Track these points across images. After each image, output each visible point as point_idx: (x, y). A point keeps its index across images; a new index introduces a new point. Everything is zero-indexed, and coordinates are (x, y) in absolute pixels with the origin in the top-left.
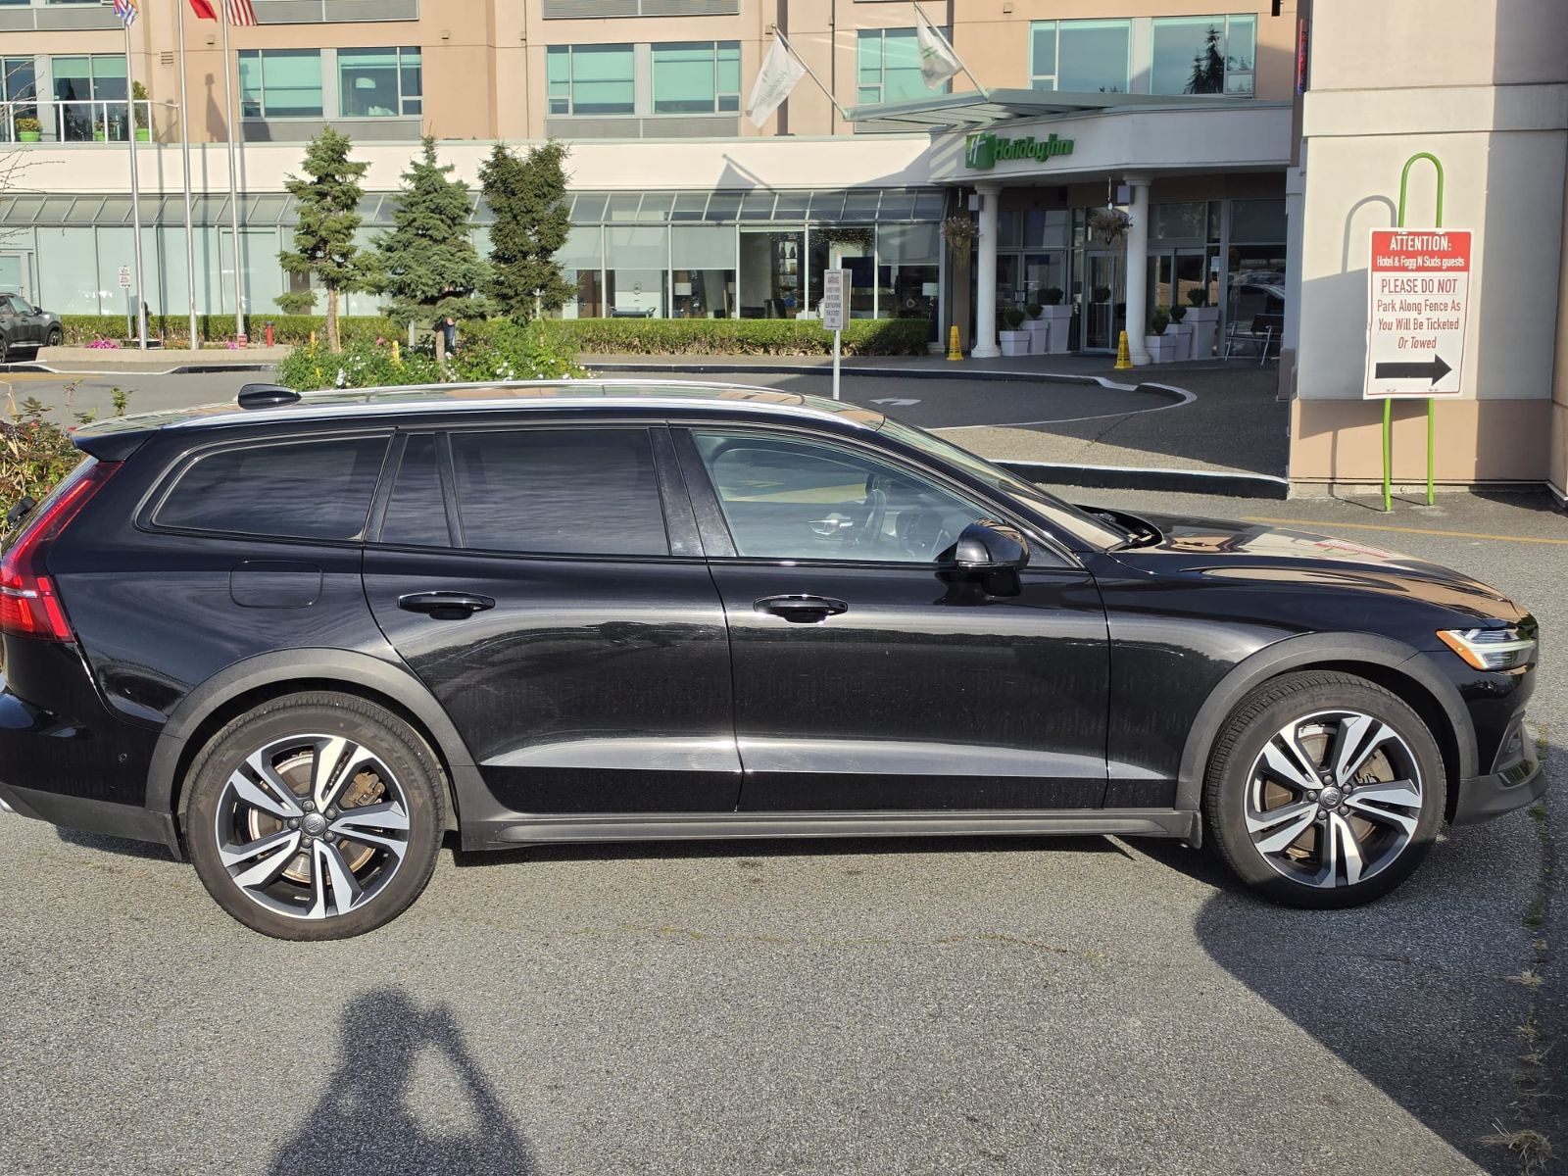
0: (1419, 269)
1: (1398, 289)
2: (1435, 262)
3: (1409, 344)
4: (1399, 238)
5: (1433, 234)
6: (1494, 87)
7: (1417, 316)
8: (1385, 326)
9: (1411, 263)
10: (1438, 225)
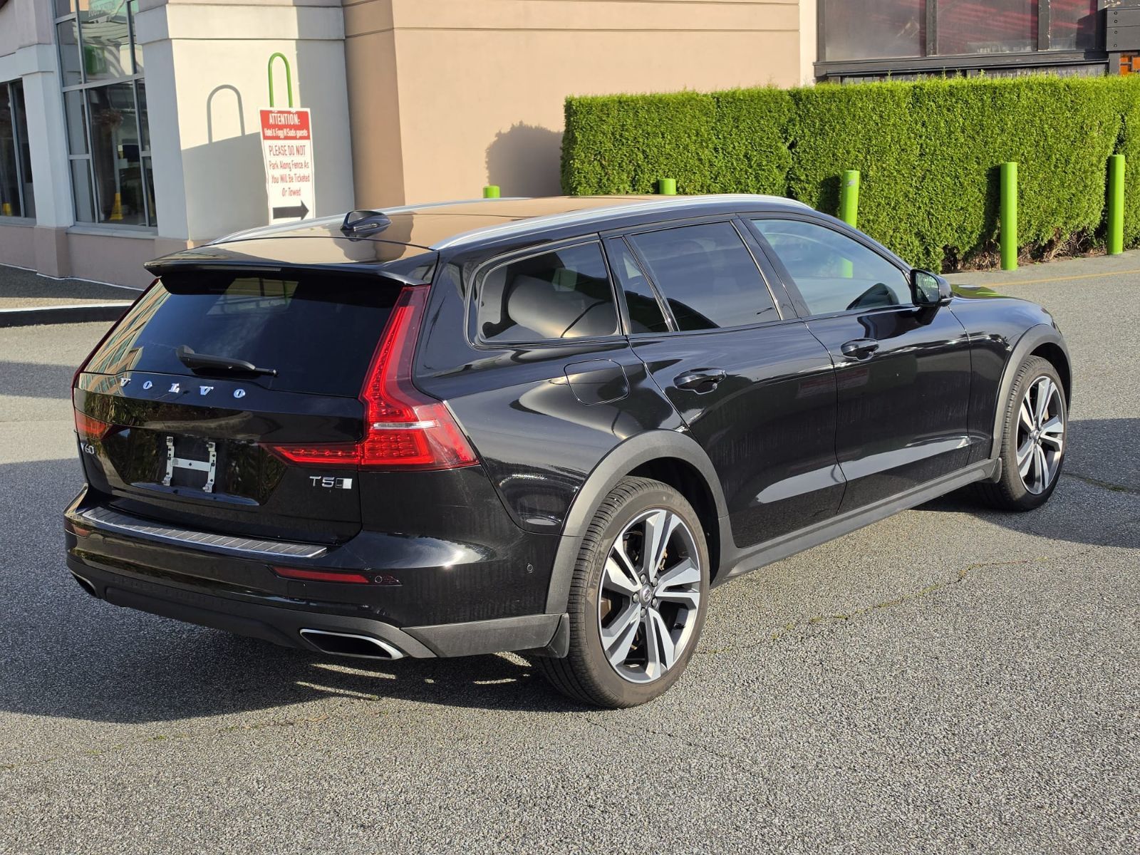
0: (286, 138)
1: (278, 153)
2: (292, 133)
3: (287, 193)
4: (273, 115)
5: (289, 113)
6: (295, 8)
7: (290, 173)
8: (275, 180)
9: (281, 133)
10: (290, 106)
